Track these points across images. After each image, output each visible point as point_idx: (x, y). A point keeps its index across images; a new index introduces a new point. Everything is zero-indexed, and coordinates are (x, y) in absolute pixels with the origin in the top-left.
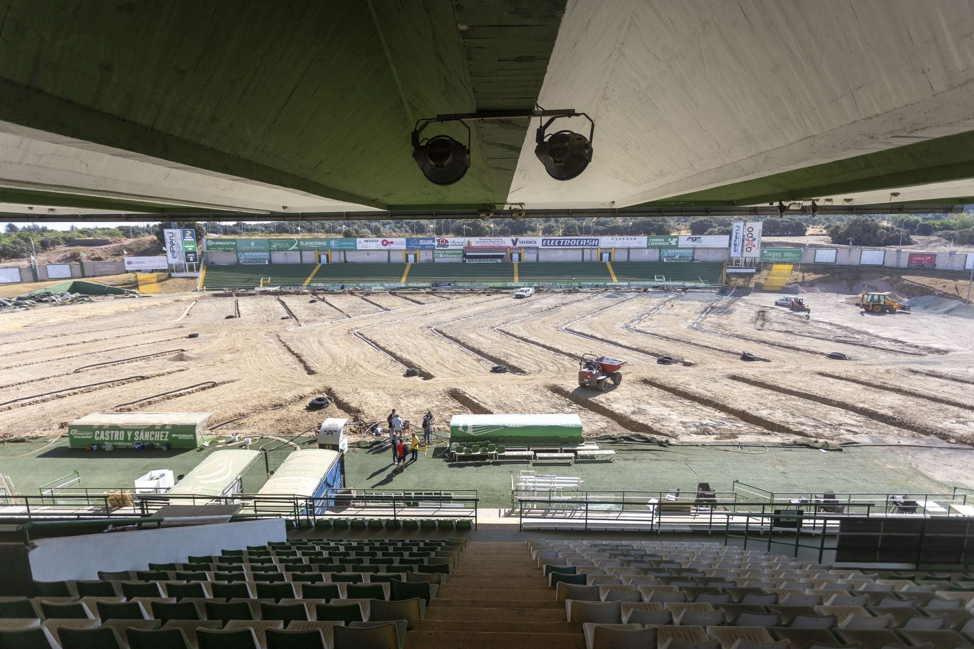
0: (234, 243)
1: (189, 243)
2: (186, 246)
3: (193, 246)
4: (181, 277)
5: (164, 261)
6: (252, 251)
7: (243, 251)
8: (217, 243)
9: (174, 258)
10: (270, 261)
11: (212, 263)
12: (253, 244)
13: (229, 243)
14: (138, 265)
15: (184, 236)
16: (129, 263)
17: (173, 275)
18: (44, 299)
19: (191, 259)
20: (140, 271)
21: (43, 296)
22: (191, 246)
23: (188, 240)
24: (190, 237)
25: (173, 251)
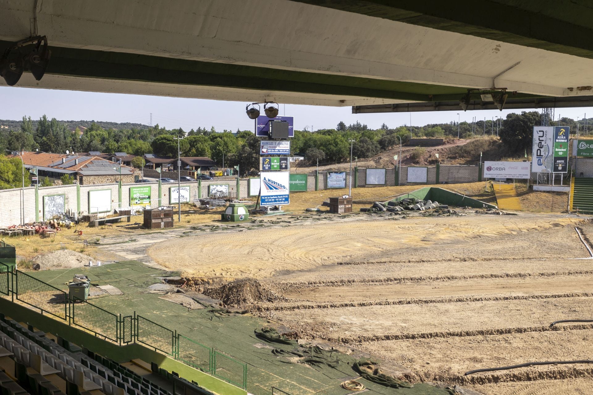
1: (561, 145)
2: (557, 150)
3: (565, 150)
4: (544, 192)
5: (526, 168)
9: (540, 165)
11: (582, 174)
14: (496, 172)
15: (556, 135)
16: (489, 169)
17: (535, 187)
18: (411, 206)
19: (560, 168)
20: (497, 179)
21: (409, 203)
22: (563, 150)
23: (560, 141)
24: (562, 137)
25: (540, 155)
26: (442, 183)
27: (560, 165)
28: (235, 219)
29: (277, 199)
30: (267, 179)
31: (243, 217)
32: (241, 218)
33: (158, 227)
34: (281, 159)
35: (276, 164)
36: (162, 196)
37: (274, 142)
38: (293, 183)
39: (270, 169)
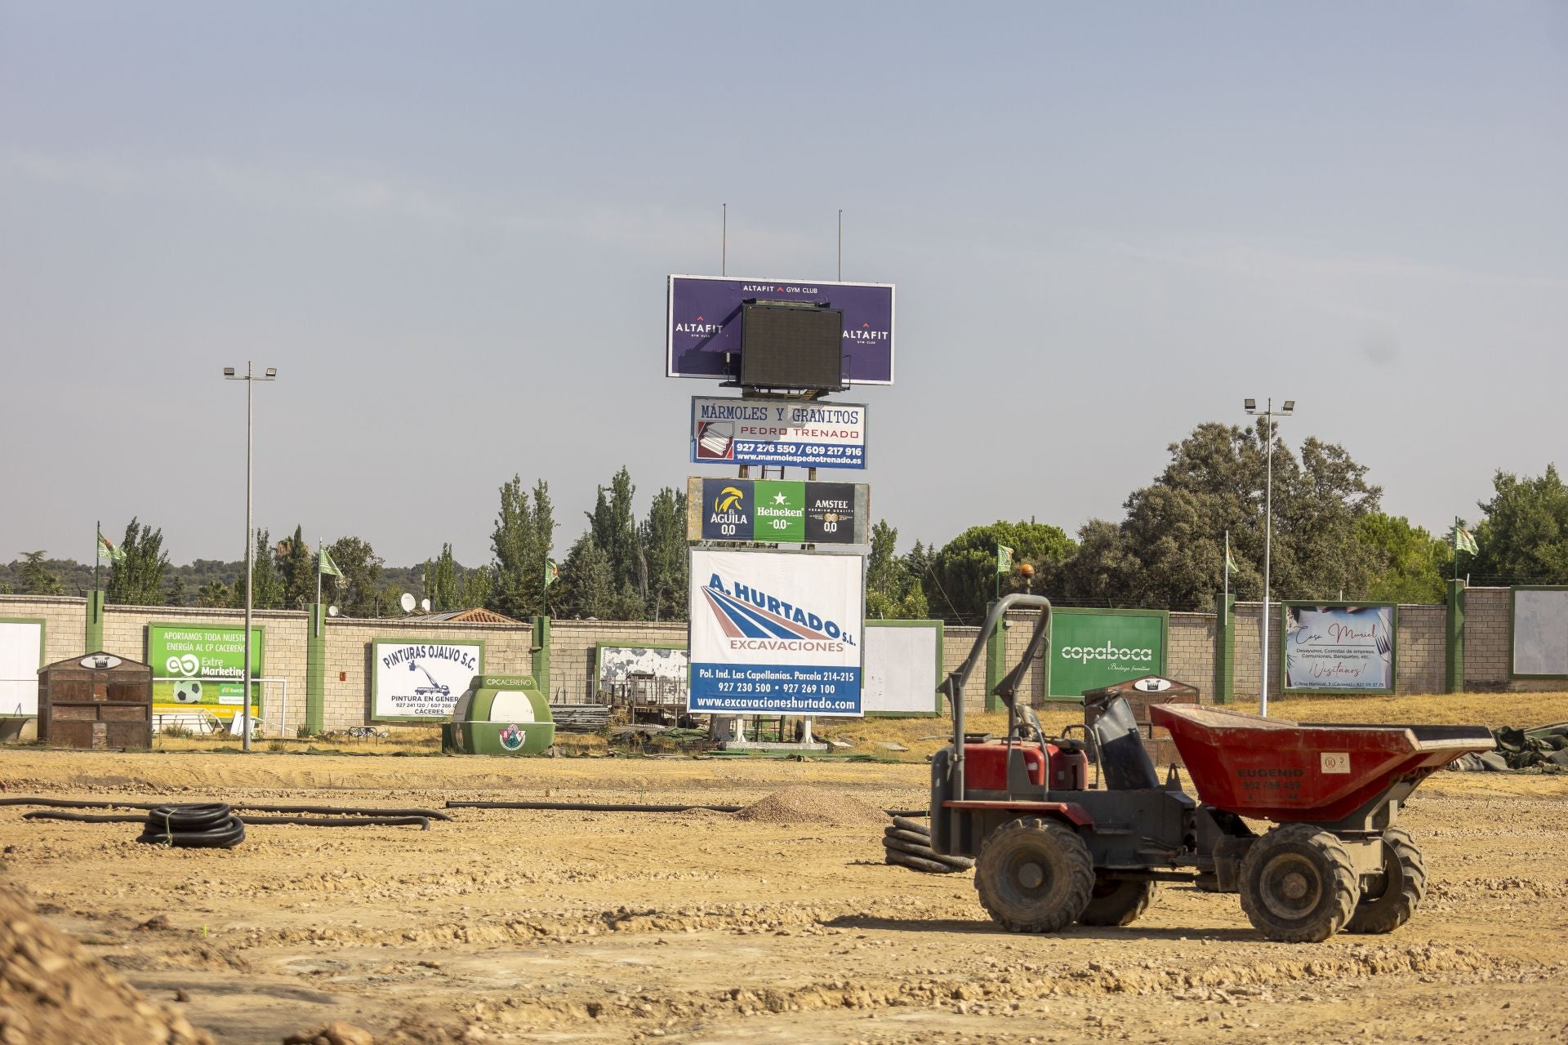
28: (477, 742)
29: (785, 682)
30: (728, 585)
31: (521, 736)
32: (512, 742)
33: (81, 740)
34: (814, 492)
35: (779, 512)
36: (330, 682)
37: (772, 406)
38: (1085, 654)
39: (746, 537)
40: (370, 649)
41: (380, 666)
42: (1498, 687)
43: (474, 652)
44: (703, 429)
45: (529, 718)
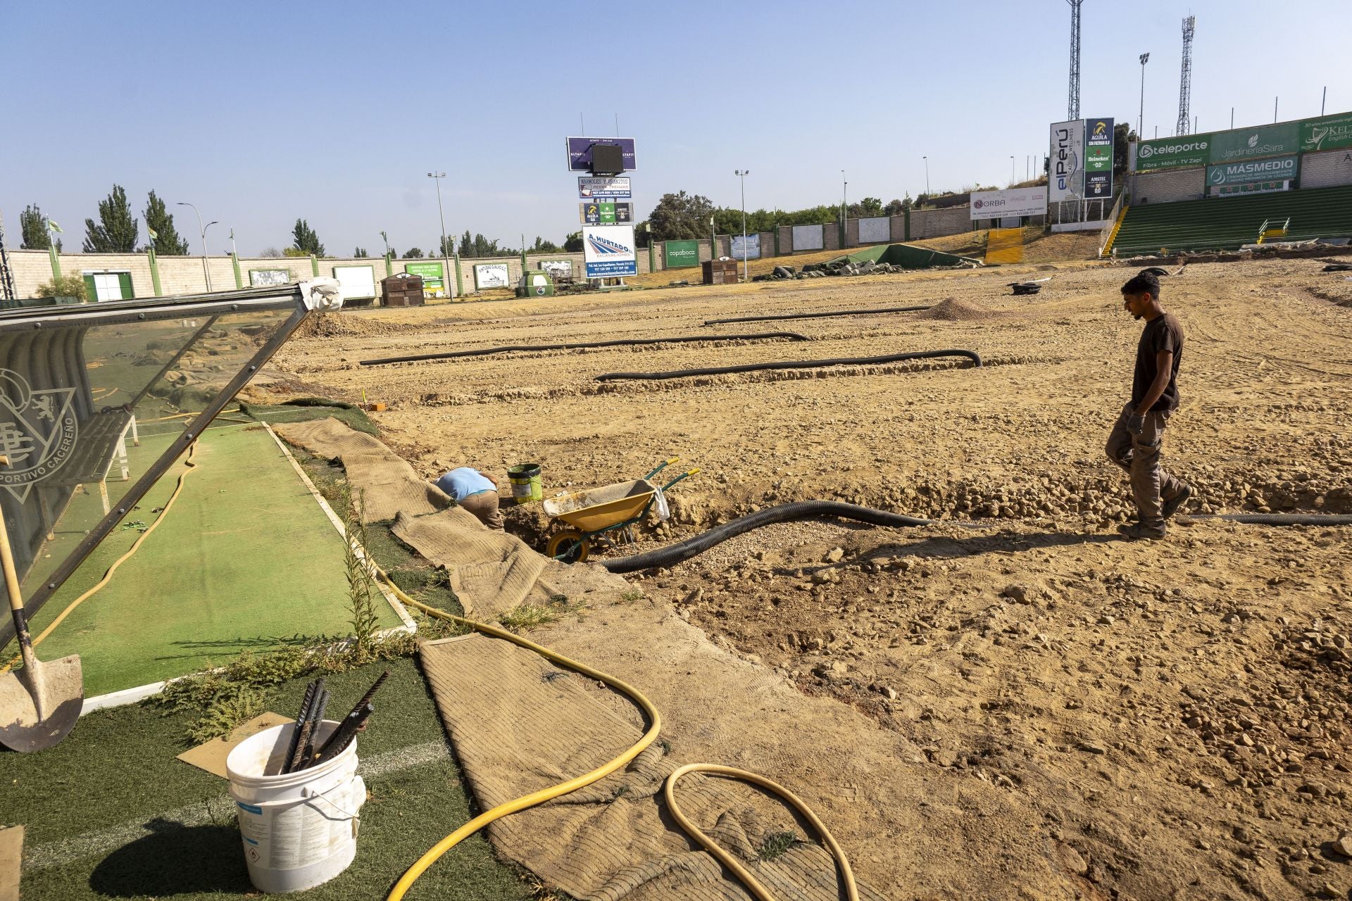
0: (1204, 146)
1: (1098, 151)
2: (1090, 159)
3: (1107, 159)
4: (1074, 232)
6: (1248, 162)
7: (1224, 165)
8: (1162, 150)
9: (1063, 188)
10: (1295, 184)
11: (1145, 200)
12: (1253, 141)
13: (1190, 147)
14: (994, 208)
16: (979, 204)
17: (1054, 227)
18: (836, 270)
19: (1098, 191)
20: (995, 223)
21: (837, 265)
22: (1102, 159)
23: (1096, 143)
24: (1101, 137)
25: (1063, 172)
26: (915, 239)
27: (1098, 186)
28: (530, 293)
29: (614, 266)
30: (595, 237)
31: (543, 290)
32: (541, 292)
33: (400, 303)
34: (617, 206)
35: (608, 213)
36: (464, 278)
37: (602, 179)
38: (676, 254)
39: (598, 222)
40: (474, 267)
41: (479, 274)
42: (790, 254)
43: (505, 266)
44: (582, 187)
45: (546, 284)
